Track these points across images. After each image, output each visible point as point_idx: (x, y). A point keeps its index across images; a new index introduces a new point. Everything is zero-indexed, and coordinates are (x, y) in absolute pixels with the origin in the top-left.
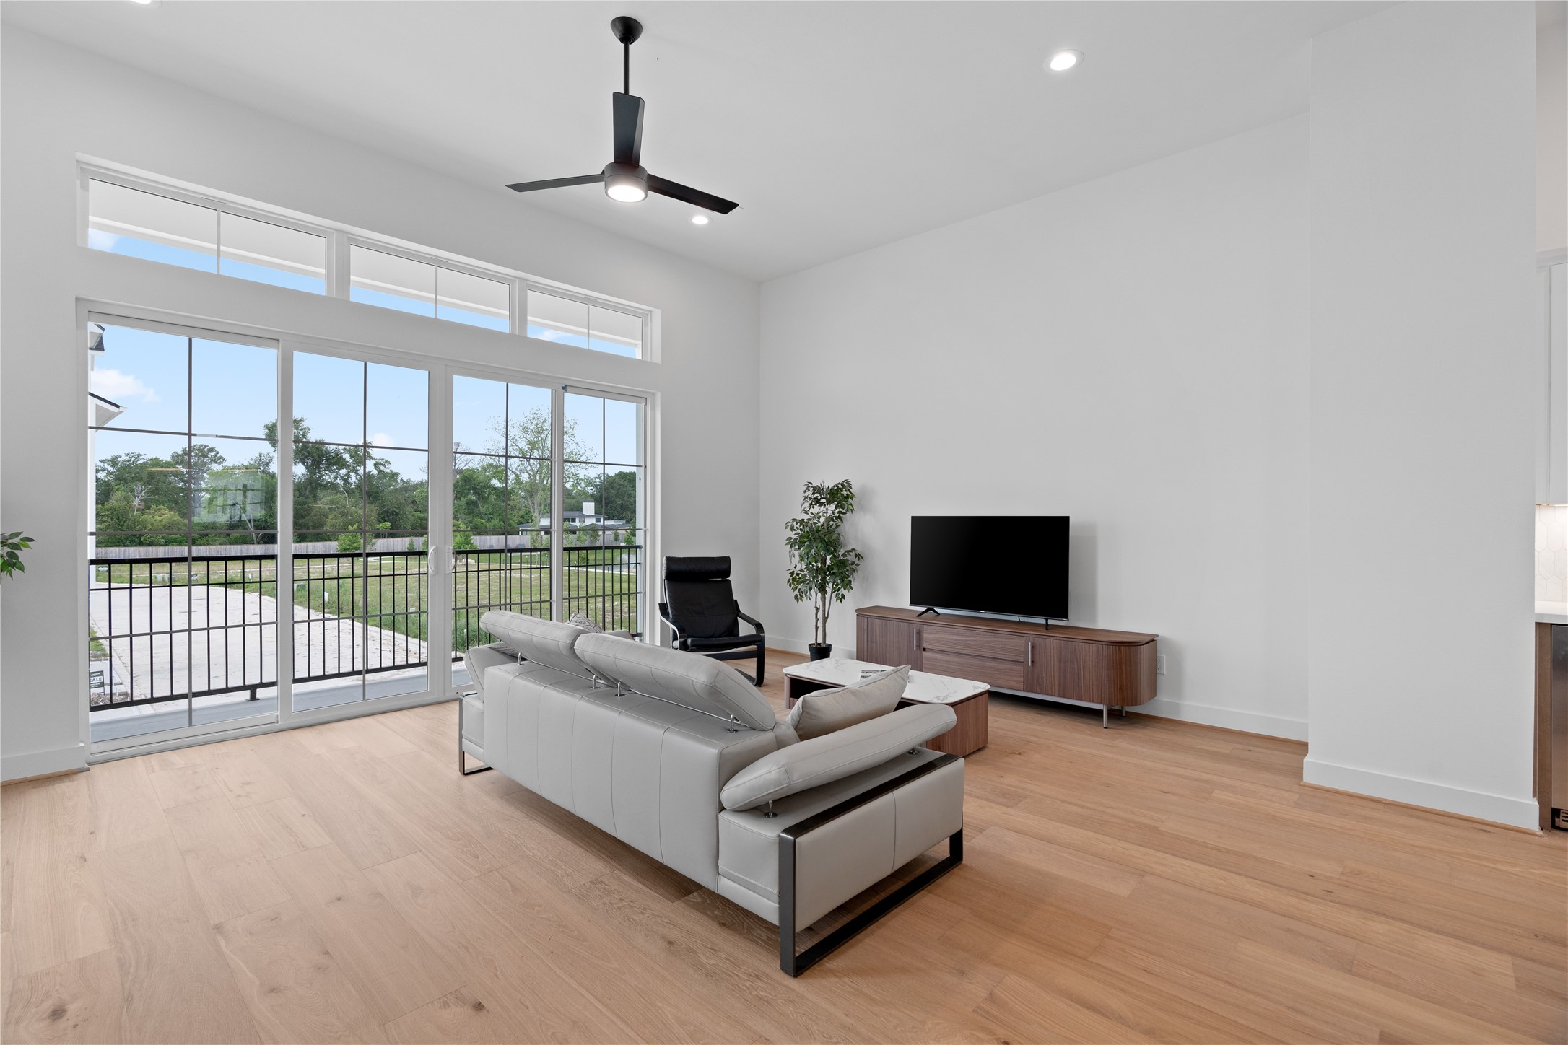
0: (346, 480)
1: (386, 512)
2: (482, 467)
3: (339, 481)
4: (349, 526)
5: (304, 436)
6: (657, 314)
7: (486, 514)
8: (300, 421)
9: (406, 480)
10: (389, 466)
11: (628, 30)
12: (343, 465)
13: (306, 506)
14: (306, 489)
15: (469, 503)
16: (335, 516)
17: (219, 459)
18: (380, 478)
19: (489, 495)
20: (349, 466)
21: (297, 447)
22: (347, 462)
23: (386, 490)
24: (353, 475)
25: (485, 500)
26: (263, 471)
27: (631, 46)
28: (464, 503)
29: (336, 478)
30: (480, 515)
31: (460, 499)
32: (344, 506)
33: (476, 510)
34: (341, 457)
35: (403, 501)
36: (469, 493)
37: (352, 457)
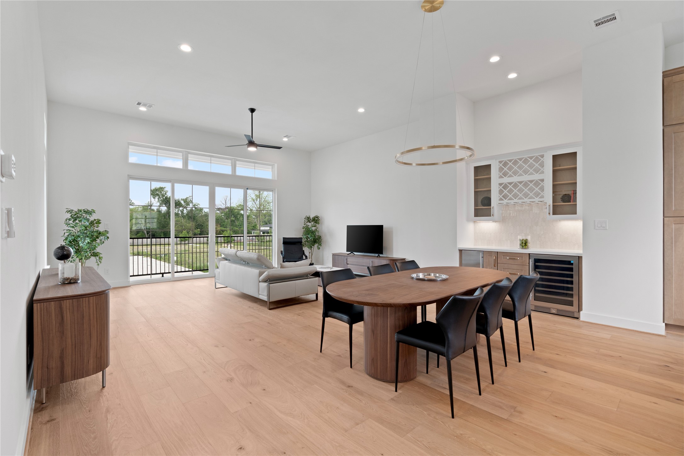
0: (182, 212)
1: (198, 225)
2: (237, 206)
3: (179, 212)
4: (184, 231)
5: (165, 194)
6: (276, 165)
7: (238, 226)
8: (164, 188)
9: (206, 212)
10: (199, 206)
11: (252, 110)
12: (181, 206)
13: (166, 223)
14: (166, 216)
15: (232, 221)
16: (178, 227)
17: (132, 204)
18: (196, 211)
19: (240, 217)
20: (183, 206)
21: (163, 198)
22: (183, 204)
23: (198, 216)
24: (185, 210)
25: (238, 219)
26: (150, 209)
27: (253, 113)
28: (230, 221)
29: (178, 211)
30: (236, 226)
31: (228, 219)
32: (182, 223)
33: (235, 224)
34: (180, 202)
35: (205, 220)
36: (231, 217)
37: (184, 202)
